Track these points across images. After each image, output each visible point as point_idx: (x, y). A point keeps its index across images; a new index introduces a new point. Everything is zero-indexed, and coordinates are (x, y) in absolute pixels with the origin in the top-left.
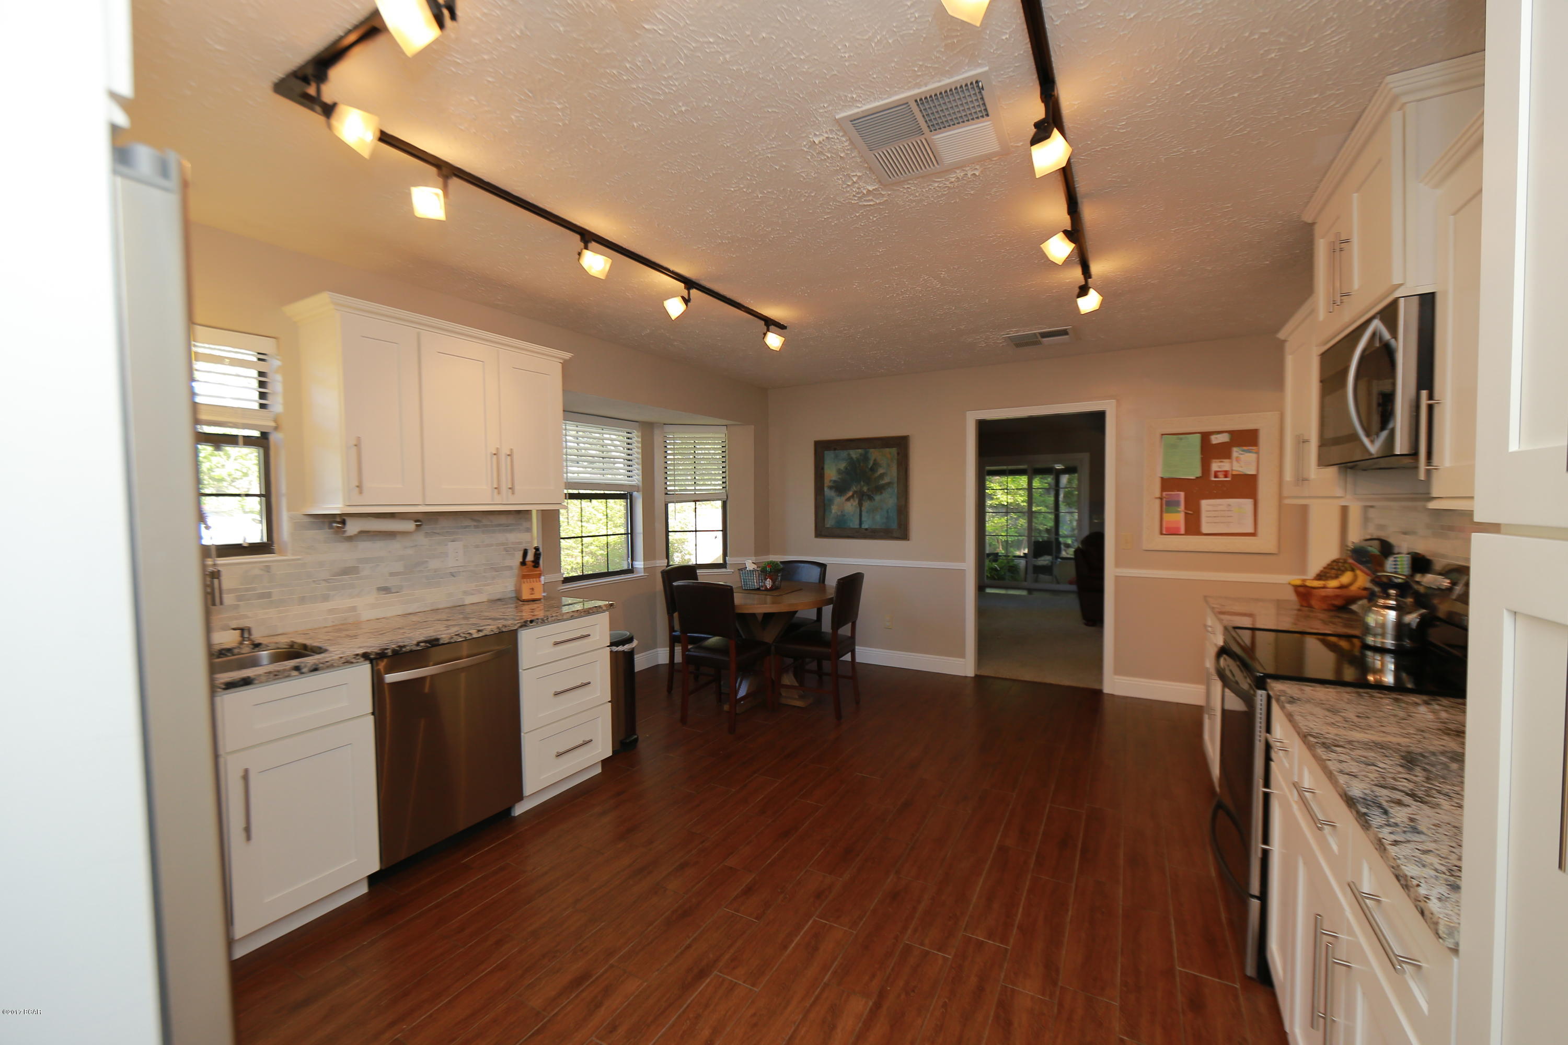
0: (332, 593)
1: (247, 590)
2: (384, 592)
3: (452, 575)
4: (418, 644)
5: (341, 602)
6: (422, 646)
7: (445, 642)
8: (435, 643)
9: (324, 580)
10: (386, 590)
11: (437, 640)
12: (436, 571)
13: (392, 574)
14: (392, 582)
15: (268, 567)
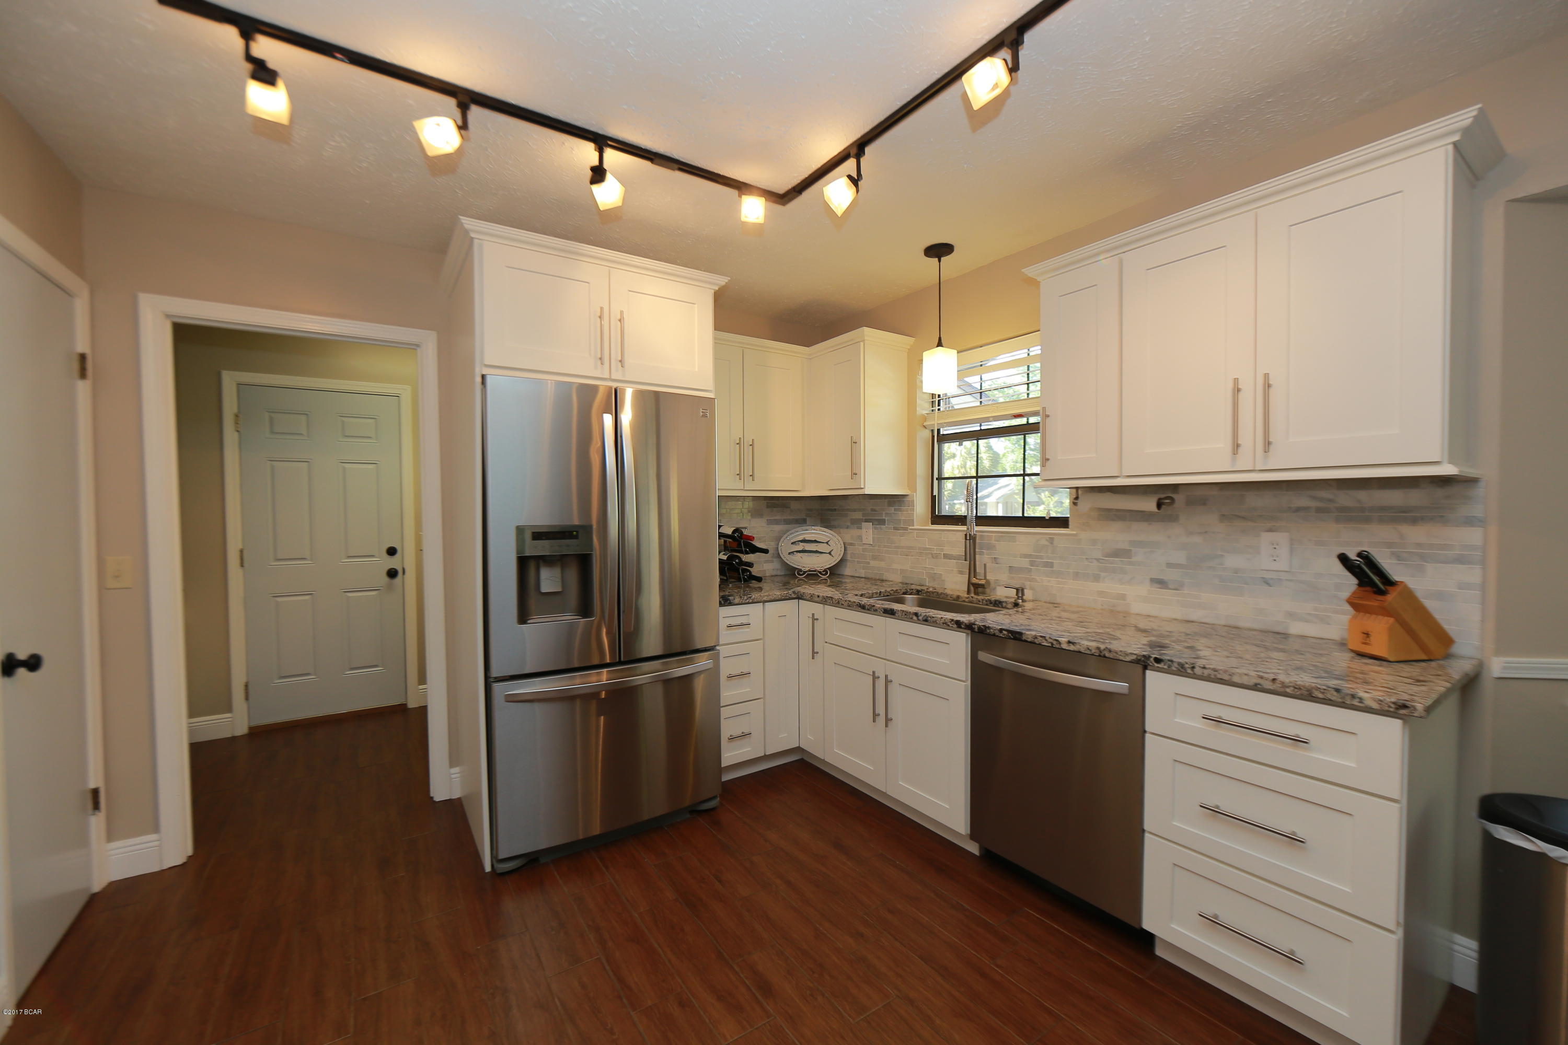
0: (1103, 574)
1: (1037, 557)
2: (1159, 586)
3: (1267, 582)
4: (1001, 630)
5: (1111, 586)
6: (1004, 635)
7: (1029, 640)
8: (1017, 636)
9: (1096, 559)
10: (1161, 583)
11: (1020, 634)
12: (1236, 571)
13: (1170, 565)
14: (1171, 575)
15: (1052, 539)
